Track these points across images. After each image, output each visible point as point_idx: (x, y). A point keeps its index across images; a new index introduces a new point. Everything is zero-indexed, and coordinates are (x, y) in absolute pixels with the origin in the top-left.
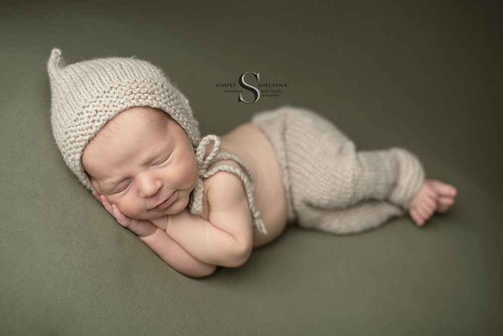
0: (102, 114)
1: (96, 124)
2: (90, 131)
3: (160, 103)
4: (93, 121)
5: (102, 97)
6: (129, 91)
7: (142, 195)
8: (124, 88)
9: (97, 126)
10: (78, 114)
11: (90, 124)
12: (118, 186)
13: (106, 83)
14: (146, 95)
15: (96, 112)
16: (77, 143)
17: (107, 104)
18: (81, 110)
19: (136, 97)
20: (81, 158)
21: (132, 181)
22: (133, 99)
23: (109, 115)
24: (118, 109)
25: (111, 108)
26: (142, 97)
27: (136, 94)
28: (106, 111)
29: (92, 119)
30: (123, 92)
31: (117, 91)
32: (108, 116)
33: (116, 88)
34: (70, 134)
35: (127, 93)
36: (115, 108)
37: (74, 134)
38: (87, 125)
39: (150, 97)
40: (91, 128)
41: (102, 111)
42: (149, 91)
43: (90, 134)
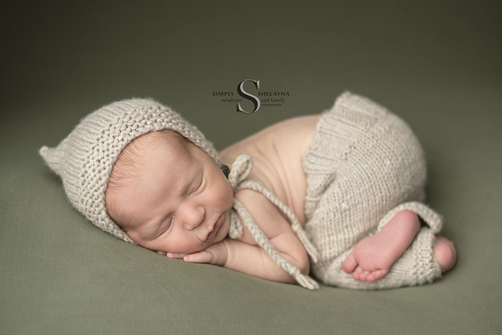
0: (105, 160)
1: (103, 172)
2: (100, 183)
3: (164, 124)
4: (100, 172)
5: (98, 145)
6: (123, 126)
7: (189, 227)
8: (117, 126)
9: (105, 175)
10: (82, 176)
11: (98, 176)
12: (162, 226)
13: (96, 131)
14: (143, 121)
15: (98, 162)
16: (96, 201)
17: (105, 148)
18: (83, 170)
19: (133, 128)
20: (108, 213)
21: (173, 217)
22: (131, 131)
23: (112, 158)
24: (119, 148)
25: (111, 150)
26: (140, 125)
27: (132, 125)
28: (108, 156)
29: (97, 171)
30: (117, 130)
31: (111, 132)
32: (111, 160)
33: (109, 130)
34: (85, 199)
35: (122, 129)
36: (116, 148)
37: (89, 195)
38: (95, 179)
39: (149, 122)
40: (100, 179)
41: (103, 158)
42: (146, 116)
43: (102, 186)
